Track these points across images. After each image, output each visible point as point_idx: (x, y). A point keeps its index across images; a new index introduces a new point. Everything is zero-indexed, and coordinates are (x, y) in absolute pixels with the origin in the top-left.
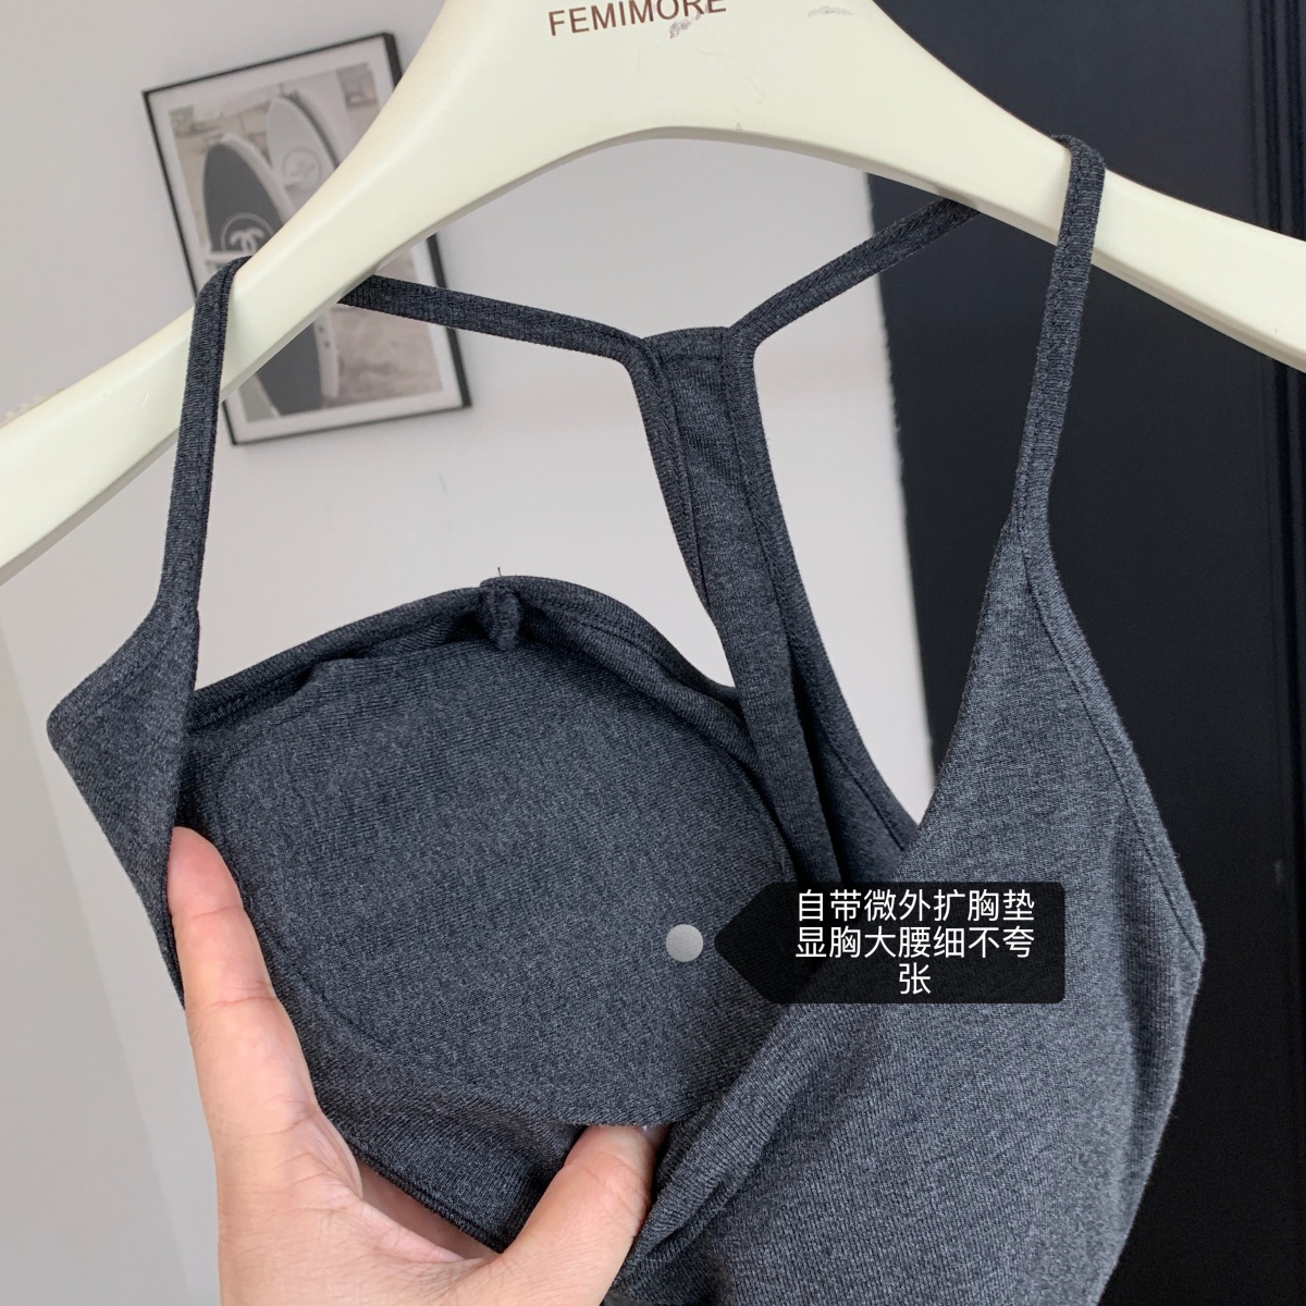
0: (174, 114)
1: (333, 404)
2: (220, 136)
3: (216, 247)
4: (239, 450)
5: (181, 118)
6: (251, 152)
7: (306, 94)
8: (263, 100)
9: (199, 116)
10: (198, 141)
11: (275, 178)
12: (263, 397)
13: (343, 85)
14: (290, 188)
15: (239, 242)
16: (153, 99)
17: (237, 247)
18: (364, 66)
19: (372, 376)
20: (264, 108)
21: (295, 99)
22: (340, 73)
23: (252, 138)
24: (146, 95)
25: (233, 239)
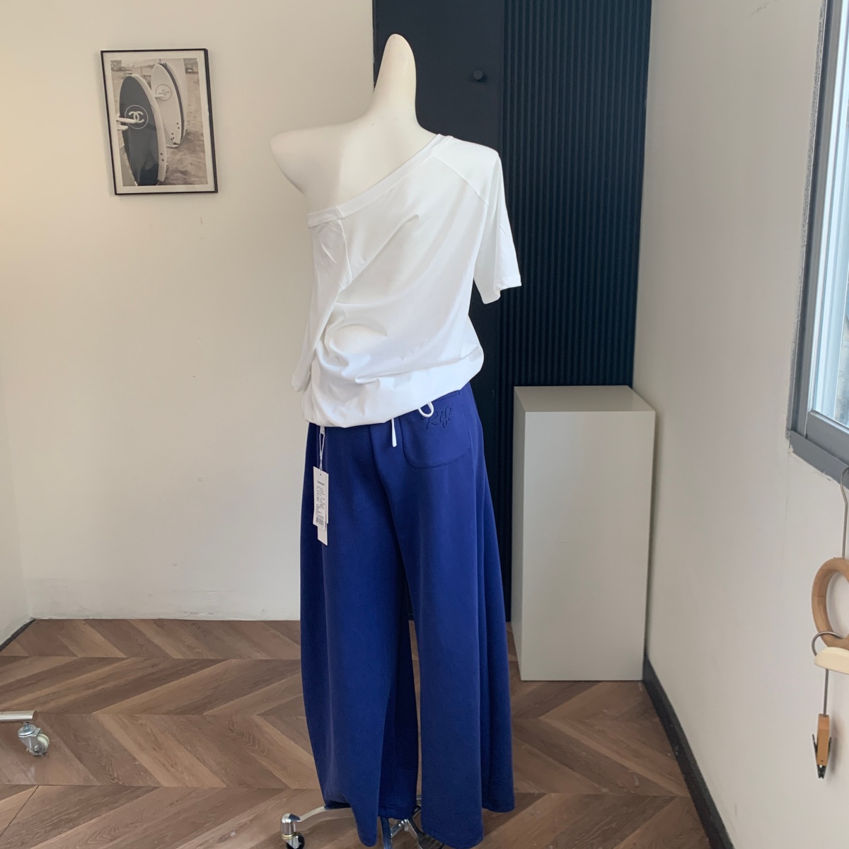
0: (111, 61)
1: (162, 184)
2: (131, 74)
3: (122, 116)
4: (117, 197)
5: (115, 64)
6: (143, 82)
7: (169, 65)
8: (152, 64)
9: (123, 65)
10: (121, 74)
11: (152, 94)
12: (133, 177)
13: (185, 65)
14: (156, 98)
15: (133, 114)
16: (104, 54)
17: (131, 117)
18: (196, 59)
19: (179, 175)
20: (152, 67)
21: (165, 66)
22: (185, 60)
23: (144, 77)
24: (102, 52)
25: (130, 114)
